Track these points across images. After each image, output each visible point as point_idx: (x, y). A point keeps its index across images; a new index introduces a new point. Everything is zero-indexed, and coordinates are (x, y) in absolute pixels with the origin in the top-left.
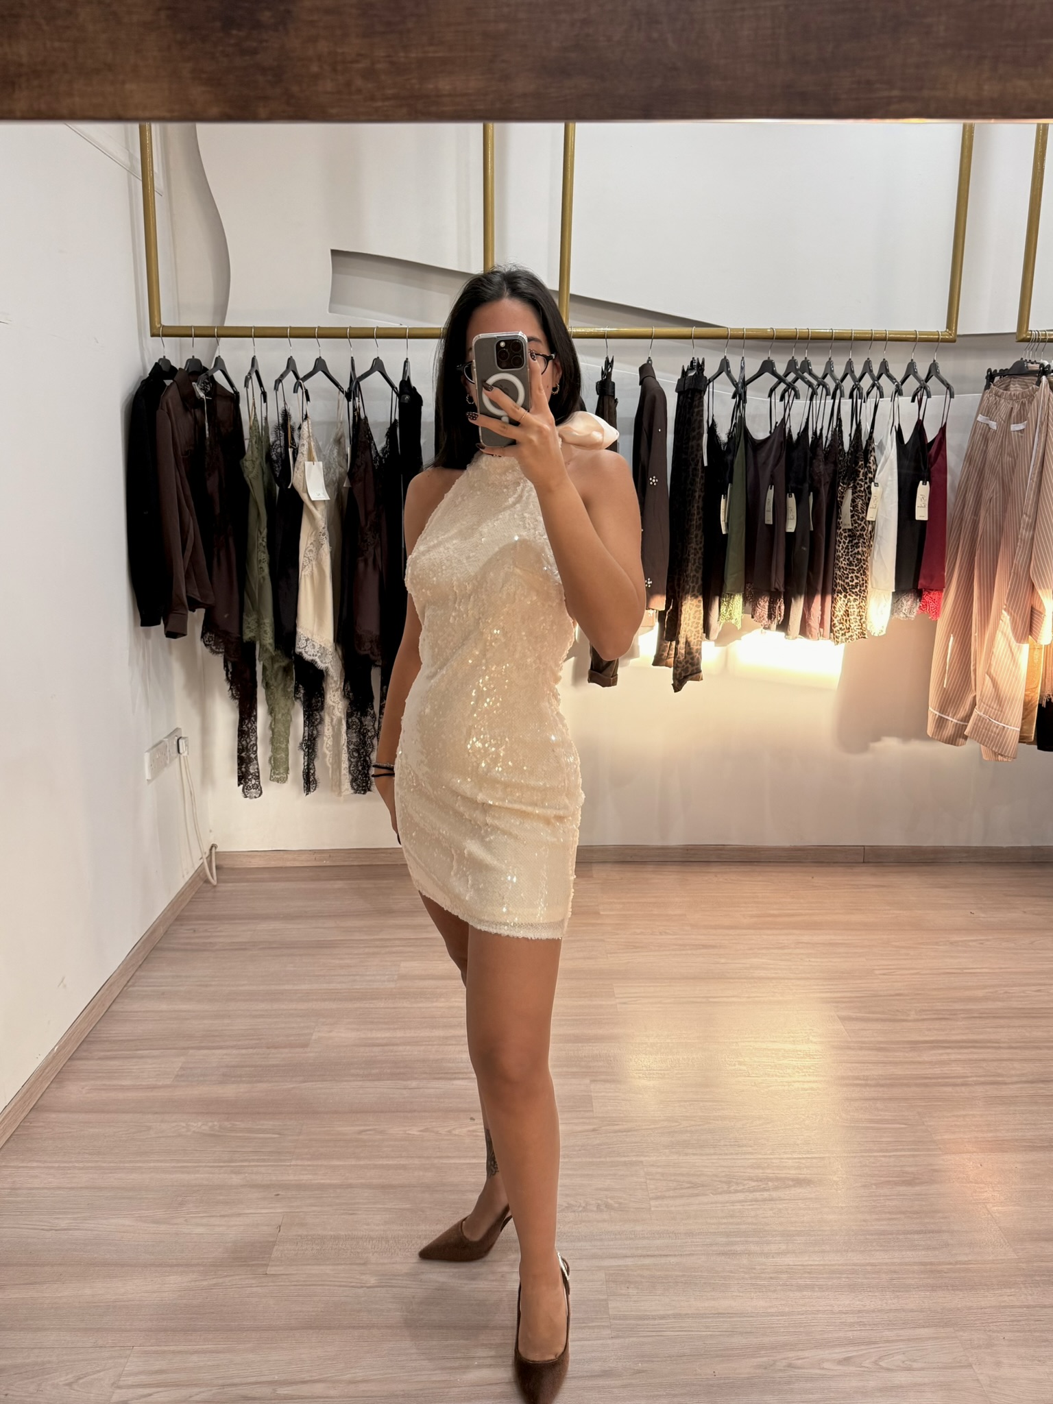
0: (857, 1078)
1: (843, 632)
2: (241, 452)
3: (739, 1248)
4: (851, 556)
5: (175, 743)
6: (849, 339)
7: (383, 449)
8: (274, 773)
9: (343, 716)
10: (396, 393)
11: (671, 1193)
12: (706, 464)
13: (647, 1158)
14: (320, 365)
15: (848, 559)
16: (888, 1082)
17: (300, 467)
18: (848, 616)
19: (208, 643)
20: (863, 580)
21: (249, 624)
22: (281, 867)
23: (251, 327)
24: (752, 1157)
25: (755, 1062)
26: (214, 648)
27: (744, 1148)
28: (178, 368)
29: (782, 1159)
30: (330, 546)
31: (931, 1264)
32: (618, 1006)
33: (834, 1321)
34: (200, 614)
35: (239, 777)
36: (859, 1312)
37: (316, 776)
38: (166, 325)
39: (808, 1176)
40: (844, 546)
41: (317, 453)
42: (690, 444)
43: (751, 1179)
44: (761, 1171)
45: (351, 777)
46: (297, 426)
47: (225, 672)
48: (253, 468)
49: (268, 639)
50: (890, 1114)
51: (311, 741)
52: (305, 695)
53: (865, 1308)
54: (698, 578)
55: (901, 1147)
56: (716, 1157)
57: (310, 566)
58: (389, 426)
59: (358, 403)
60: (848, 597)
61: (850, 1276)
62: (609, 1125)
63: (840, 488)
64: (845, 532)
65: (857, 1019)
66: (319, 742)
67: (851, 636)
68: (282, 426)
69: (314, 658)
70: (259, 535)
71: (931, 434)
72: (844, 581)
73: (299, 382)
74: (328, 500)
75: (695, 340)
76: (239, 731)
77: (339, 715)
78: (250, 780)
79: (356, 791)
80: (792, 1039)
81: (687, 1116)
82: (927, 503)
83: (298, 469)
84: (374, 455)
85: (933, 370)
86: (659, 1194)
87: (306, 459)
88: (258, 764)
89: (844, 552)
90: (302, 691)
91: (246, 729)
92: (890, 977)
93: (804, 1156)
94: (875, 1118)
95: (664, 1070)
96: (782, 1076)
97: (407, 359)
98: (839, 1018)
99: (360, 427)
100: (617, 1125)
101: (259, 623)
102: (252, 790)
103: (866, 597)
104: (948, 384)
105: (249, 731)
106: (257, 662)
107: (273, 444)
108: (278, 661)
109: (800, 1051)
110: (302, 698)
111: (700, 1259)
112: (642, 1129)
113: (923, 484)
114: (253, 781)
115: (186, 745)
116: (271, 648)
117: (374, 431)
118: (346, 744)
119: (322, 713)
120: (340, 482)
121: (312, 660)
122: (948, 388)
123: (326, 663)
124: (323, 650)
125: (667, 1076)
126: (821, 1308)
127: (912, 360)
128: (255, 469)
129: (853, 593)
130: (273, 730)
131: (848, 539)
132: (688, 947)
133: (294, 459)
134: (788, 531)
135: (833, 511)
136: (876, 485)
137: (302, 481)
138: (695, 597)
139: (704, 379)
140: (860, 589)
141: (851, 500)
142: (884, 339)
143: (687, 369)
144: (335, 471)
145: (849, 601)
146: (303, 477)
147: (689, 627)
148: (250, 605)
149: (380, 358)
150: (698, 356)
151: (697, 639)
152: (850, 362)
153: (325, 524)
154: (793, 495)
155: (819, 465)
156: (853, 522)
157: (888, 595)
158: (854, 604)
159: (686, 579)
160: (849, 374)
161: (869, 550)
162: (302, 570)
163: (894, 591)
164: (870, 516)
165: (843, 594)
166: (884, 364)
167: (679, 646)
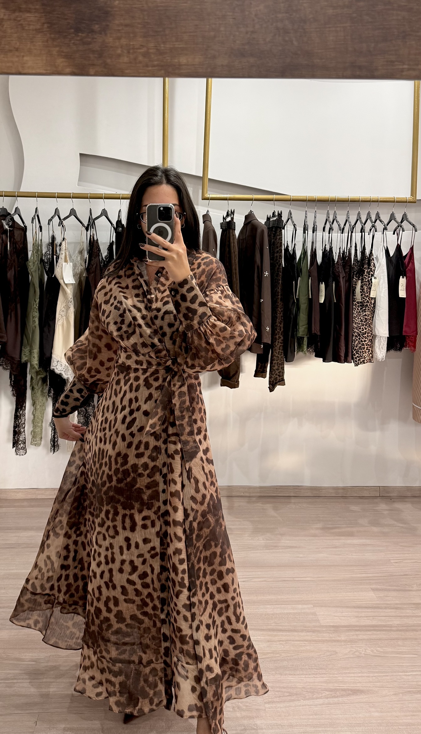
1: (359, 358)
2: (27, 258)
4: (362, 316)
6: (358, 201)
7: (106, 256)
8: (34, 440)
10: (114, 228)
12: (284, 266)
14: (73, 212)
15: (360, 318)
17: (60, 265)
20: (369, 330)
21: (25, 353)
23: (36, 193)
26: (4, 366)
30: (74, 308)
35: (13, 443)
37: (58, 442)
39: (361, 688)
40: (358, 311)
41: (69, 258)
42: (275, 255)
44: (331, 685)
46: (59, 244)
47: (10, 381)
49: (35, 361)
54: (281, 327)
57: (62, 319)
58: (109, 244)
59: (93, 232)
60: (361, 339)
63: (354, 280)
64: (359, 304)
67: (364, 361)
68: (51, 243)
70: (34, 303)
72: (358, 331)
73: (61, 221)
74: (75, 283)
75: (275, 202)
76: (15, 415)
78: (20, 444)
82: (405, 288)
83: (59, 267)
85: (405, 217)
87: (63, 261)
88: (25, 435)
89: (358, 314)
90: (52, 392)
97: (120, 210)
99: (93, 245)
101: (31, 352)
102: (21, 451)
103: (371, 339)
104: (413, 224)
105: (20, 415)
106: (28, 375)
107: (45, 253)
108: (40, 374)
110: (52, 395)
113: (402, 278)
114: (22, 445)
116: (36, 367)
117: (101, 246)
120: (81, 274)
121: (60, 373)
122: (413, 227)
123: (68, 375)
124: (66, 368)
127: (393, 212)
128: (34, 267)
129: (364, 337)
130: (34, 415)
131: (360, 307)
133: (57, 262)
134: (320, 302)
135: (351, 290)
136: (375, 278)
137: (60, 273)
138: (280, 337)
139: (282, 222)
140: (368, 335)
141: (361, 286)
142: (377, 201)
143: (270, 217)
144: (78, 268)
145: (362, 341)
146: (61, 271)
147: (277, 355)
148: (26, 342)
149: (105, 209)
150: (278, 210)
151: (281, 362)
152: (359, 213)
153: (72, 296)
154: (323, 283)
155: (338, 268)
156: (362, 298)
157: (385, 338)
158: (364, 343)
159: (275, 327)
160: (359, 219)
161: (373, 314)
162: (57, 322)
163: (388, 336)
164: (372, 295)
165: (358, 337)
166: (378, 214)
167: (272, 365)
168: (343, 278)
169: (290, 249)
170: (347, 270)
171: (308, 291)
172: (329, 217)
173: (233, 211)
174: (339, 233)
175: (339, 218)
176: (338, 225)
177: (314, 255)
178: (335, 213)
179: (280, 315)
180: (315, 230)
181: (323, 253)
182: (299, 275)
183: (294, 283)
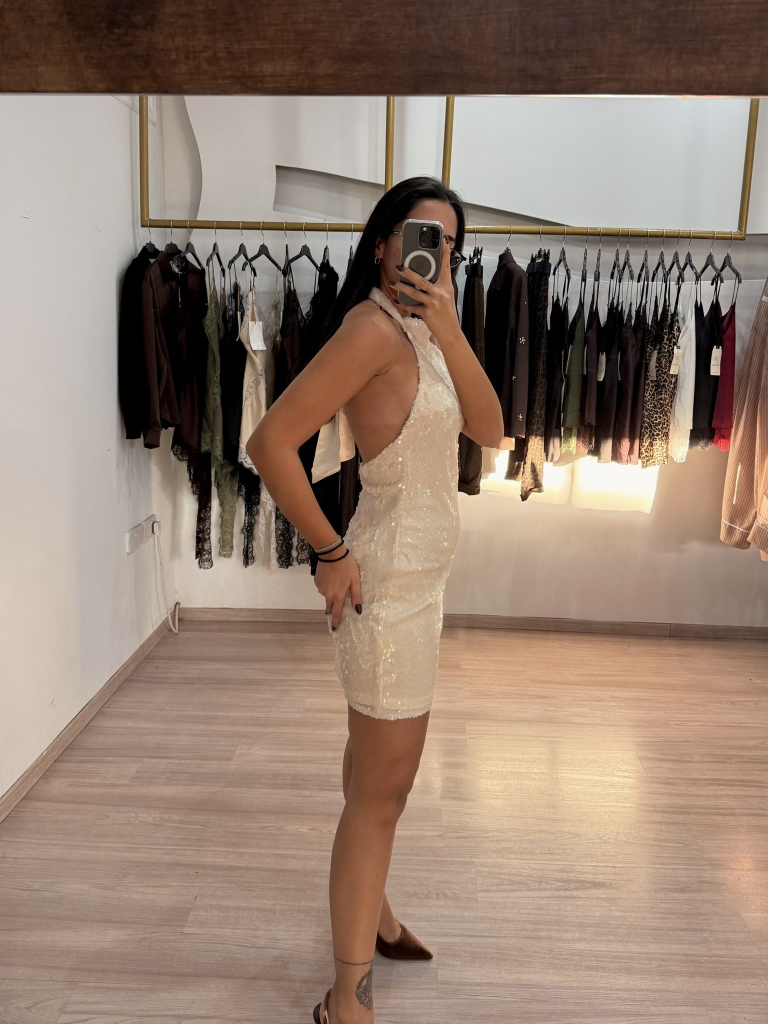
1: (648, 458)
2: (206, 313)
3: (543, 934)
4: (656, 400)
5: (151, 526)
6: (662, 236)
7: (307, 314)
8: (222, 550)
9: (273, 510)
10: (318, 270)
11: (494, 888)
12: (549, 328)
13: (478, 860)
14: (263, 250)
15: (654, 403)
16: (672, 809)
17: (246, 325)
18: (652, 447)
19: (175, 453)
20: (665, 420)
21: (205, 439)
22: (226, 621)
23: (214, 222)
24: (560, 863)
25: (570, 789)
26: (180, 456)
27: (555, 856)
28: (160, 250)
29: (584, 866)
30: (266, 383)
31: (693, 955)
32: (468, 740)
33: (611, 996)
34: (171, 430)
35: (196, 552)
36: (631, 990)
37: (253, 554)
38: (152, 219)
39: (603, 880)
40: (651, 393)
41: (258, 315)
42: (538, 313)
43: (558, 881)
44: (566, 875)
45: (278, 555)
46: (245, 295)
47: (188, 474)
48: (211, 324)
49: (219, 451)
50: (672, 835)
51: (250, 527)
52: (246, 493)
53: (637, 987)
54: (541, 415)
55: (677, 862)
56: (532, 862)
57: (251, 398)
58: (313, 296)
59: (291, 279)
60: (653, 432)
61: (627, 961)
62: (452, 832)
63: (648, 349)
64: (653, 383)
65: (652, 759)
66: (256, 527)
67: (654, 462)
68: (234, 295)
70: (215, 375)
71: (724, 311)
72: (650, 420)
73: (249, 261)
74: (265, 350)
75: (542, 235)
76: (198, 518)
77: (270, 508)
78: (204, 555)
79: (281, 566)
80: (600, 772)
81: (513, 829)
82: (719, 362)
83: (244, 327)
86: (485, 888)
87: (250, 319)
88: (210, 543)
89: (651, 397)
90: (244, 490)
91: (203, 517)
92: (682, 727)
93: (601, 865)
94: (660, 837)
95: (498, 792)
96: (590, 801)
97: (327, 246)
98: (638, 757)
99: (291, 297)
100: (459, 832)
101: (213, 440)
102: (206, 563)
103: (667, 433)
104: (737, 272)
105: (205, 518)
106: (212, 467)
107: (228, 308)
108: (226, 468)
109: (606, 782)
110: (244, 495)
111: (512, 940)
112: (476, 837)
113: (717, 348)
114: (207, 556)
115: (159, 528)
116: (221, 458)
117: (300, 300)
118: (274, 531)
119: (258, 507)
120: (274, 337)
122: (737, 275)
125: (500, 797)
127: (711, 253)
128: (213, 326)
129: (656, 429)
130: (222, 518)
131: (654, 388)
132: (526, 697)
133: (242, 320)
134: (598, 380)
135: (642, 366)
136: (679, 348)
137: (246, 336)
138: (539, 428)
139: (549, 265)
140: (662, 427)
141: (657, 358)
142: (689, 237)
143: (536, 257)
144: (272, 329)
145: (653, 435)
146: (247, 333)
147: (534, 452)
148: (207, 426)
149: (307, 246)
150: (545, 248)
151: (540, 461)
152: (662, 254)
153: (263, 367)
154: (604, 353)
155: (627, 332)
156: (658, 375)
157: (687, 432)
158: (657, 438)
159: (533, 414)
160: (661, 263)
161: (673, 397)
162: (245, 401)
163: (692, 428)
164: (673, 371)
165: (649, 430)
166: (689, 256)
167: (526, 465)
168: (633, 346)
169: (561, 304)
170: (640, 336)
171: (583, 364)
172: (618, 259)
173: (480, 249)
174: (630, 283)
175: (631, 262)
176: (630, 271)
177: (594, 314)
178: (628, 254)
179: (540, 397)
180: (597, 278)
181: (609, 309)
182: (571, 342)
183: (563, 353)
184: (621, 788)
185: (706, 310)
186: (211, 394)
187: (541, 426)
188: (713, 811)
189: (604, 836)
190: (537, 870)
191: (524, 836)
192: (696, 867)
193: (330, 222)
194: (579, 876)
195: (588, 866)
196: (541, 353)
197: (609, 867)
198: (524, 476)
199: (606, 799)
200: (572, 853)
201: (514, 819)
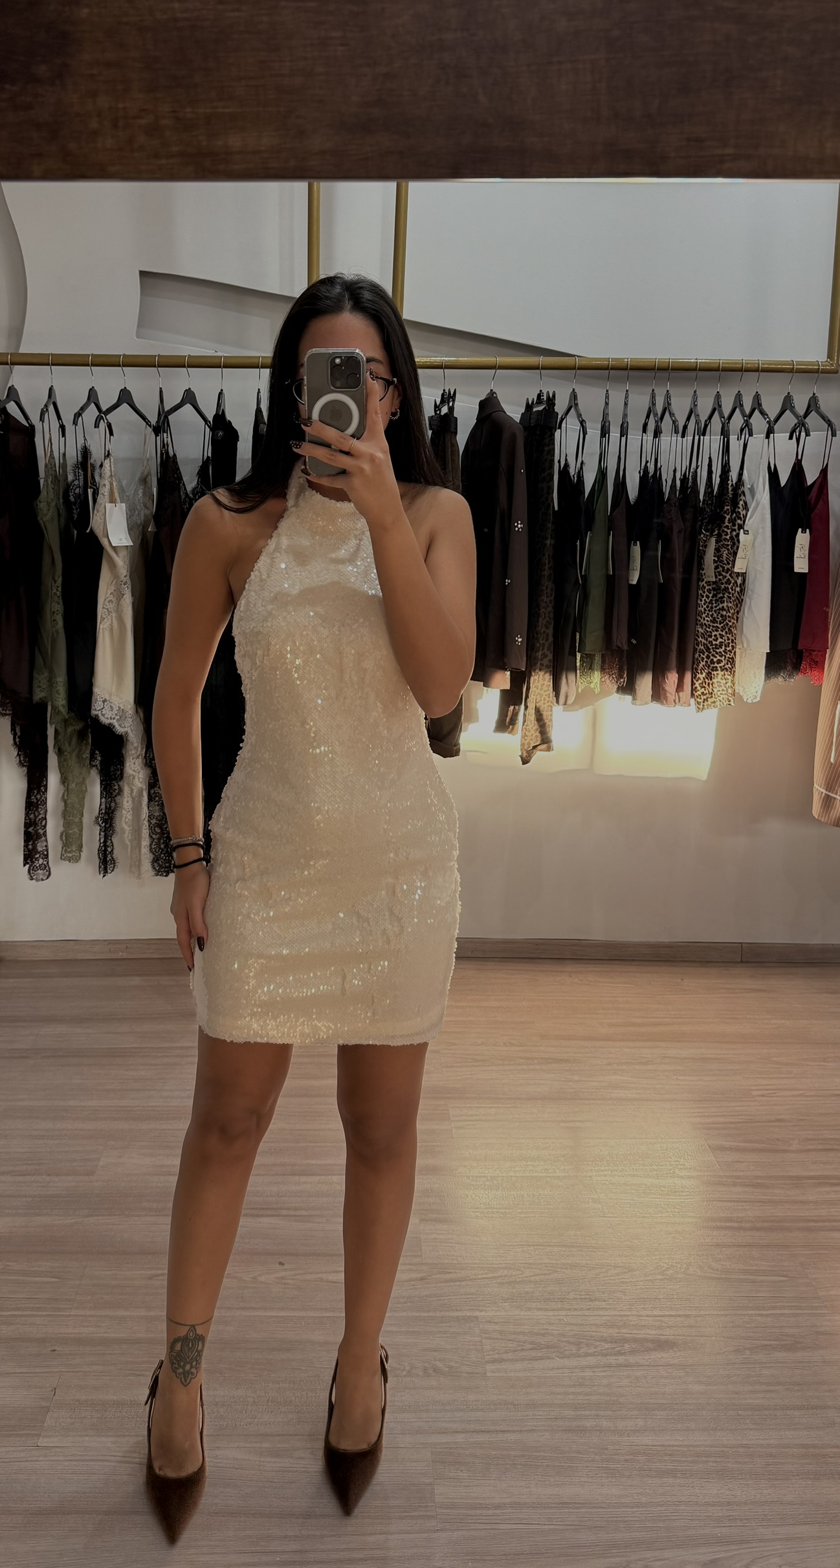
0: (730, 1220)
1: (704, 697)
2: (38, 491)
3: (588, 1424)
4: (715, 611)
6: (717, 369)
7: (194, 490)
8: (66, 851)
9: (145, 787)
10: (209, 427)
11: (510, 1356)
12: (556, 508)
13: (483, 1314)
14: (125, 397)
15: (712, 616)
16: (766, 1224)
17: (100, 509)
18: (711, 680)
20: (729, 639)
21: (40, 682)
22: (71, 960)
23: (48, 355)
24: (606, 1313)
25: (611, 1199)
26: (1, 709)
27: (597, 1303)
29: (641, 1316)
30: (132, 596)
31: (814, 1446)
32: (454, 1131)
33: (698, 1514)
35: (24, 855)
36: (729, 1503)
37: (114, 855)
39: (671, 1337)
40: (707, 600)
41: (119, 494)
42: (540, 486)
43: (605, 1341)
44: (616, 1330)
45: (152, 856)
46: (99, 464)
47: (12, 736)
48: (47, 508)
49: (61, 700)
50: (768, 1264)
51: (109, 815)
52: (101, 762)
53: (737, 1500)
54: (548, 635)
55: (781, 1304)
56: (564, 1313)
57: (109, 618)
58: (201, 463)
59: (167, 440)
60: (712, 657)
61: (718, 1459)
62: (439, 1273)
63: (702, 536)
64: (710, 585)
65: (731, 1149)
66: (118, 814)
67: (715, 702)
68: (82, 463)
69: (112, 721)
70: (53, 584)
71: (811, 477)
72: (707, 640)
73: (103, 414)
74: (132, 546)
75: (542, 371)
76: (26, 802)
77: (140, 785)
78: (37, 859)
79: (158, 873)
80: (655, 1172)
81: (530, 1264)
82: (807, 552)
83: (98, 512)
84: (183, 497)
85: (813, 405)
86: (496, 1356)
87: (108, 501)
88: (47, 841)
89: (707, 607)
90: (99, 758)
91: (35, 801)
92: (771, 1098)
93: (667, 1313)
94: (750, 1268)
95: (506, 1209)
96: (643, 1217)
97: (222, 390)
98: (709, 1147)
99: (168, 465)
100: (450, 1272)
101: (51, 682)
102: (39, 871)
103: (732, 658)
104: (829, 421)
105: (37, 802)
106: (49, 725)
107: (71, 483)
108: (72, 724)
109: (664, 1187)
110: (99, 766)
111: (543, 1435)
112: (478, 1279)
113: (802, 532)
114: (41, 861)
116: (64, 711)
117: (183, 470)
118: (147, 819)
119: (121, 783)
120: (145, 526)
121: (110, 724)
122: (829, 425)
123: (125, 727)
124: (122, 713)
125: (508, 1215)
126: (683, 1499)
127: (788, 394)
128: (50, 511)
129: (717, 653)
130: (65, 802)
131: (712, 592)
132: (536, 1061)
133: (95, 501)
134: (630, 582)
135: (694, 559)
136: (746, 533)
137: (102, 525)
138: (545, 656)
139: (555, 414)
140: (726, 649)
141: (715, 549)
142: (757, 370)
143: (533, 402)
144: (139, 513)
145: (712, 662)
146: (103, 520)
147: (539, 690)
148: (42, 661)
149: (192, 389)
150: (547, 389)
151: (547, 704)
152: (718, 396)
153: (127, 572)
154: (638, 542)
155: (670, 511)
156: (717, 574)
157: (762, 656)
158: (718, 666)
159: (536, 635)
160: (717, 407)
161: (739, 605)
162: (100, 623)
163: (769, 651)
164: (739, 567)
165: (706, 654)
166: (757, 397)
167: (528, 711)
168: (680, 532)
169: (572, 471)
170: (689, 516)
171: (607, 560)
172: (654, 404)
173: (452, 393)
174: (674, 438)
175: (675, 407)
176: (673, 421)
177: (621, 485)
178: (668, 396)
179: (546, 609)
180: (624, 432)
181: (641, 479)
182: (589, 527)
183: (578, 543)
184: (687, 1195)
185: (784, 479)
186: (48, 614)
187: (548, 653)
188: (826, 1224)
189: (668, 1269)
190: (572, 1324)
191: (549, 1274)
192: (809, 1312)
193: (225, 355)
194: (635, 1332)
195: (647, 1316)
196: (546, 544)
197: (680, 1316)
198: (525, 727)
199: (668, 1212)
200: (622, 1296)
201: (532, 1248)
